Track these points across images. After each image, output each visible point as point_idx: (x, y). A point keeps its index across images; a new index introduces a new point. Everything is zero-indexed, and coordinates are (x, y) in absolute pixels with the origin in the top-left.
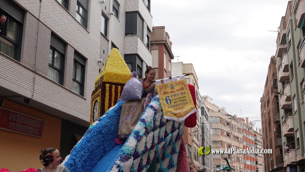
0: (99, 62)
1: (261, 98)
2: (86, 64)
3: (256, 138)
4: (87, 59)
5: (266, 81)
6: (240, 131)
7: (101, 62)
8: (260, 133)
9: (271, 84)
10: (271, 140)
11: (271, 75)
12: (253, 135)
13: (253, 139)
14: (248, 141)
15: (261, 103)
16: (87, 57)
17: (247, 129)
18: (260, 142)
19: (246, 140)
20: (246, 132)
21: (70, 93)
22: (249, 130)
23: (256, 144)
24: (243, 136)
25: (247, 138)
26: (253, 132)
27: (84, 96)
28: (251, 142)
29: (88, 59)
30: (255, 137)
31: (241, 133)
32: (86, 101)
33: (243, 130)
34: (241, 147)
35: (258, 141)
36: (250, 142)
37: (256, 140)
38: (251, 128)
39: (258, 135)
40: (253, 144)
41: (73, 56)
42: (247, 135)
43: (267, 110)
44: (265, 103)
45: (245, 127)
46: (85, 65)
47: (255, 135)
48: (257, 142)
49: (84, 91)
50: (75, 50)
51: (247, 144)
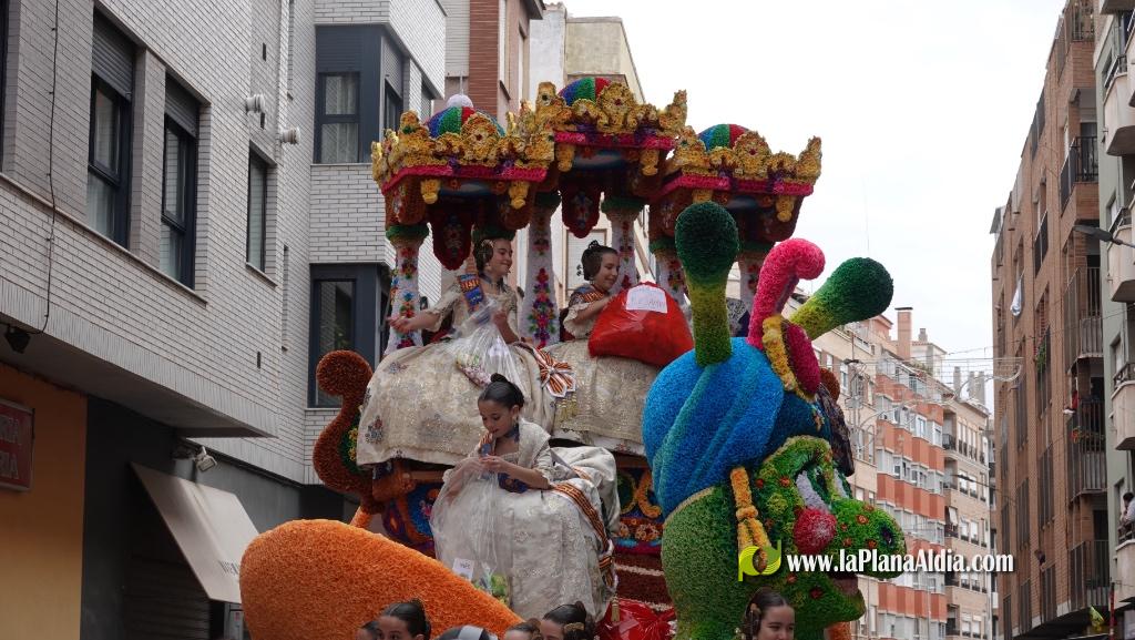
0: (247, 110)
1: (998, 211)
2: (201, 130)
3: (955, 431)
4: (208, 105)
5: (1033, 127)
6: (861, 392)
7: (257, 108)
8: (974, 402)
9: (1063, 152)
10: (1045, 462)
11: (1064, 104)
12: (936, 415)
13: (936, 440)
14: (908, 448)
15: (993, 235)
16: (206, 95)
17: (905, 380)
18: (973, 454)
19: (897, 443)
20: (898, 398)
21: (155, 283)
22: (913, 386)
23: (949, 463)
24: (879, 422)
25: (898, 431)
26: (937, 398)
27: (197, 287)
28: (924, 453)
29: (212, 105)
30: (949, 423)
31: (870, 402)
32: (206, 313)
33: (879, 389)
34: (867, 487)
35: (964, 449)
36: (916, 457)
37: (951, 444)
38: (923, 373)
39: (962, 416)
40: (933, 465)
41: (163, 103)
42: (903, 413)
43: (1028, 288)
44: (1021, 245)
45: (890, 368)
46: (198, 133)
47: (949, 415)
48: (955, 455)
49: (197, 261)
50: (167, 74)
51: (898, 469)
